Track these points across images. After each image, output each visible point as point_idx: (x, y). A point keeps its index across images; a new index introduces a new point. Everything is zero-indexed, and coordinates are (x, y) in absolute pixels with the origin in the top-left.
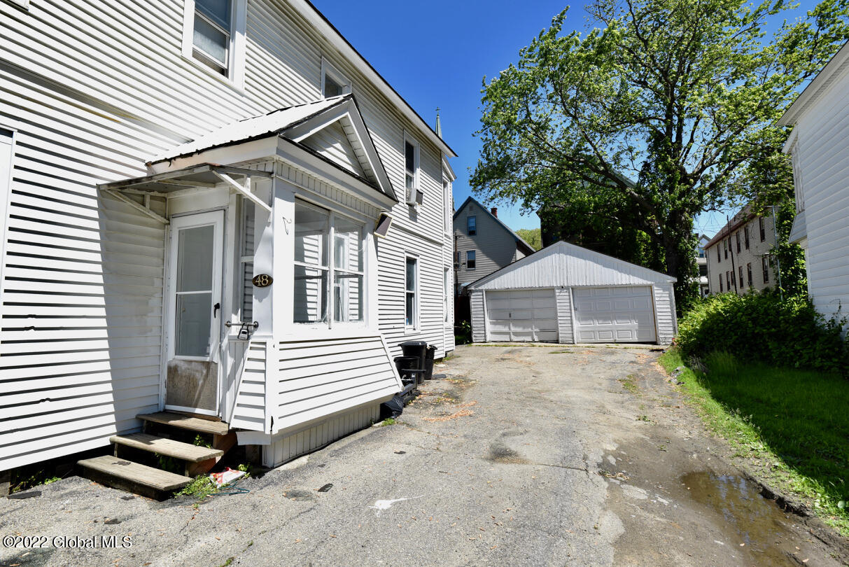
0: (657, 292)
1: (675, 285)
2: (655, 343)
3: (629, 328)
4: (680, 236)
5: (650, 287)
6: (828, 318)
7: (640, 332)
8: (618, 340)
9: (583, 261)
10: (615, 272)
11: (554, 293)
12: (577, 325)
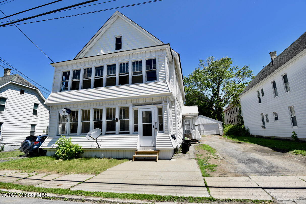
0: (219, 125)
1: (222, 123)
2: (219, 135)
3: (214, 132)
4: (220, 112)
5: (218, 124)
6: (246, 129)
7: (216, 133)
8: (212, 134)
9: (205, 119)
10: (211, 121)
11: (200, 125)
12: (204, 131)
